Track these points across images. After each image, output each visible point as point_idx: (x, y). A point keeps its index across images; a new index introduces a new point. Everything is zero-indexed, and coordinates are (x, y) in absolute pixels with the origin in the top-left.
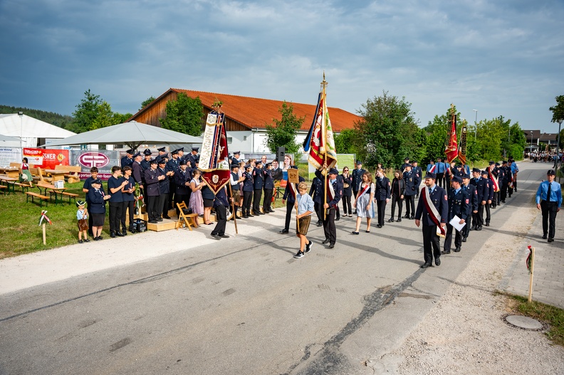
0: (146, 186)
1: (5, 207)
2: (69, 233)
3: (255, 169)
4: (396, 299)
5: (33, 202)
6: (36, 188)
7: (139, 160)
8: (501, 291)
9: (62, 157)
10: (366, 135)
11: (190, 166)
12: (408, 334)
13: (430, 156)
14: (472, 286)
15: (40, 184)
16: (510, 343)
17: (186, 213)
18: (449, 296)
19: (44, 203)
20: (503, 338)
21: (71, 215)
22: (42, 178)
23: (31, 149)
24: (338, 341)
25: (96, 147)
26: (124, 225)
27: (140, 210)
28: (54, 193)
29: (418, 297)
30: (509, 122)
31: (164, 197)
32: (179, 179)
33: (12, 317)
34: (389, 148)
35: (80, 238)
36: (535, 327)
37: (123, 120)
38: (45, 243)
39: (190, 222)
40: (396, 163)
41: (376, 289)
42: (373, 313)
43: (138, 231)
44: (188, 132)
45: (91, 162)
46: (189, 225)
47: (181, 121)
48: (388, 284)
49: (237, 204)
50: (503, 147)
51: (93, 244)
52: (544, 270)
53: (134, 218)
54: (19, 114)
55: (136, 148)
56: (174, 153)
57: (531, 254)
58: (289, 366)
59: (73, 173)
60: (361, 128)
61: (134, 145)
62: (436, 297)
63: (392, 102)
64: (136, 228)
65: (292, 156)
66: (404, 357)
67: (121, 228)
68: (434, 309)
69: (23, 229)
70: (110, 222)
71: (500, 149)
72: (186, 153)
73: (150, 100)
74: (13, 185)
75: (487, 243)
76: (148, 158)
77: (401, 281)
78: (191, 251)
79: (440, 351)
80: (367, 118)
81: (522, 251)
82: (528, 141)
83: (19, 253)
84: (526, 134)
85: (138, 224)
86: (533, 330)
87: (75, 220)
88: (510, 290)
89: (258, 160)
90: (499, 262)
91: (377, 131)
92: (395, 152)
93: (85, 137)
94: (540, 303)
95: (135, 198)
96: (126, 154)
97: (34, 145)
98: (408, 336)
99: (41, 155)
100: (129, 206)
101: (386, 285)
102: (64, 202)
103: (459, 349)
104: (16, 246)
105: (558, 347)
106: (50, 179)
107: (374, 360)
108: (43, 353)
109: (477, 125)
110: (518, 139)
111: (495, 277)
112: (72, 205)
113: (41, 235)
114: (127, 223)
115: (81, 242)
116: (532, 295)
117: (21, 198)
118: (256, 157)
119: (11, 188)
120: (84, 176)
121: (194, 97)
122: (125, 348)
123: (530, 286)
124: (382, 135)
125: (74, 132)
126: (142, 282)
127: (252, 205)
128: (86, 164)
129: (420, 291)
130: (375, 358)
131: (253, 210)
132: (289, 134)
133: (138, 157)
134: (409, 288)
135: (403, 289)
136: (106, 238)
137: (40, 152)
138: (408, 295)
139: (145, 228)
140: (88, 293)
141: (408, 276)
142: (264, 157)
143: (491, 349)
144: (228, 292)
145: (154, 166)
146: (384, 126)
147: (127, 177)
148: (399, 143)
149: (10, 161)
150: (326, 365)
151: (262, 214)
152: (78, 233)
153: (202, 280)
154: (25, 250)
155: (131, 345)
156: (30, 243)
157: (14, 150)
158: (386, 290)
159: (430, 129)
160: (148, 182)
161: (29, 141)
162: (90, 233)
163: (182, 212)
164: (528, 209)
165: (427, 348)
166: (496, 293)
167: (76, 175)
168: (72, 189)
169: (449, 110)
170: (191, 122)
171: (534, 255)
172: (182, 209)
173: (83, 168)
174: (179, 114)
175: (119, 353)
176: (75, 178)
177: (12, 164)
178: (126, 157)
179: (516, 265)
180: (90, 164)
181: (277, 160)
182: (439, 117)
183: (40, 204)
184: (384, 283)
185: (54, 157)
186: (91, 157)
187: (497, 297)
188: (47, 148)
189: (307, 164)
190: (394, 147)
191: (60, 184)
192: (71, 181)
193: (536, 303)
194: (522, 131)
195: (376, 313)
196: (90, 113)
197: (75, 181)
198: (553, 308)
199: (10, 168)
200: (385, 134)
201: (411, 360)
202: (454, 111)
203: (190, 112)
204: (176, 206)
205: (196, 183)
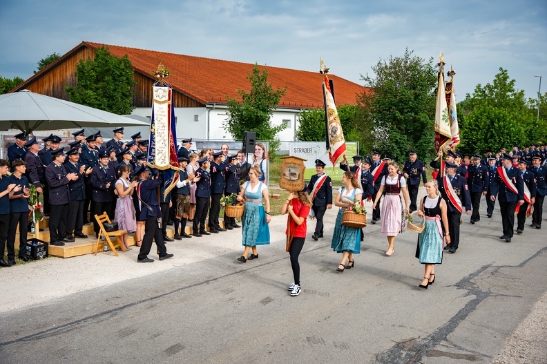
3: (213, 164)
4: (425, 359)
7: (36, 150)
10: (375, 115)
11: (115, 159)
13: (468, 144)
17: (107, 229)
18: (506, 358)
26: (11, 248)
27: (37, 226)
29: (458, 357)
31: (76, 206)
32: (98, 179)
34: (407, 132)
39: (115, 242)
41: (393, 344)
43: (34, 257)
44: (111, 108)
46: (113, 247)
47: (100, 91)
48: (411, 336)
49: (185, 216)
53: (28, 238)
55: (30, 131)
56: (90, 139)
60: (368, 104)
61: (27, 127)
62: (485, 358)
63: (414, 66)
64: (31, 253)
65: (266, 145)
67: (6, 253)
72: (107, 140)
73: (51, 58)
76: (56, 147)
77: (431, 332)
78: (116, 286)
80: (376, 89)
85: (33, 247)
89: (215, 152)
91: (390, 108)
92: (417, 139)
95: (30, 207)
96: (14, 140)
100: (21, 220)
101: (408, 338)
109: (541, 98)
114: (17, 245)
118: (214, 146)
121: (121, 55)
124: (398, 114)
126: (38, 338)
127: (207, 218)
129: (460, 348)
131: (210, 225)
132: (261, 113)
133: (34, 146)
134: (443, 342)
135: (434, 345)
138: (441, 354)
139: (45, 253)
141: (440, 325)
142: (225, 146)
144: (173, 350)
145: (60, 160)
146: (401, 101)
147: (18, 175)
151: (221, 230)
153: (134, 331)
158: (408, 346)
159: (469, 104)
160: (53, 184)
163: (102, 228)
169: (498, 76)
170: (115, 94)
172: (103, 223)
178: (15, 145)
181: (244, 151)
182: (482, 87)
184: (406, 335)
190: (416, 131)
200: (402, 112)
202: (505, 78)
203: (114, 79)
204: (94, 220)
205: (124, 184)
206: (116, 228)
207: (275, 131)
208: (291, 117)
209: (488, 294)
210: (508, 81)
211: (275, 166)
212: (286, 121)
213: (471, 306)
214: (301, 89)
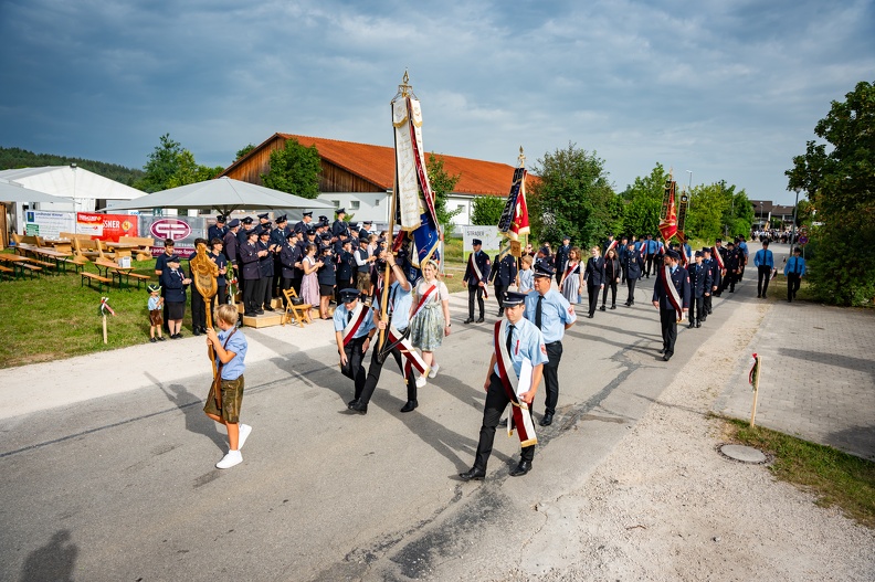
0: (241, 265)
1: (53, 292)
2: (138, 328)
4: (579, 423)
5: (90, 286)
6: (95, 268)
8: (716, 413)
9: (128, 225)
10: (542, 202)
11: (302, 239)
12: (592, 469)
13: (628, 231)
14: (680, 407)
15: (99, 261)
16: (724, 480)
17: (293, 302)
18: (649, 420)
19: (104, 288)
20: (715, 474)
21: (140, 305)
22: (102, 254)
23: (87, 215)
24: (500, 478)
25: (175, 212)
27: (233, 298)
28: (118, 274)
29: (608, 420)
30: (733, 188)
31: (265, 281)
32: (287, 257)
33: (65, 439)
34: (573, 219)
35: (153, 336)
36: (757, 460)
37: (211, 175)
38: (106, 341)
39: (301, 315)
40: (582, 240)
42: (547, 442)
44: (299, 193)
45: (167, 232)
46: (299, 320)
47: (290, 178)
48: (568, 403)
49: (365, 292)
50: (725, 222)
51: (170, 343)
52: (771, 385)
54: (72, 167)
55: (228, 214)
56: (279, 221)
57: (756, 365)
58: (434, 510)
59: (142, 248)
60: (537, 192)
61: (226, 210)
62: (631, 421)
63: (579, 157)
65: (441, 228)
66: (587, 499)
68: (628, 436)
69: (78, 322)
70: (193, 314)
71: (720, 224)
73: (247, 149)
74: (63, 262)
75: (701, 350)
77: (586, 399)
79: (634, 491)
80: (544, 178)
81: (745, 361)
82: (757, 215)
83: (72, 354)
84: (755, 206)
86: (754, 463)
87: (145, 311)
88: (727, 412)
90: (715, 375)
91: (557, 196)
92: (581, 225)
93: (159, 198)
94: (765, 429)
95: (227, 282)
97: (92, 209)
98: (592, 472)
99: (101, 222)
101: (565, 404)
102: (131, 286)
103: (659, 488)
104: (68, 344)
105: (782, 484)
106: (112, 255)
107: (547, 503)
108: (106, 486)
109: (692, 191)
110: (744, 212)
111: (709, 395)
112: (142, 291)
113: (100, 331)
115: (153, 340)
116: (755, 419)
117: (74, 280)
119: (61, 266)
120: (158, 251)
121: (309, 145)
122: (213, 483)
123: (753, 407)
124: (564, 201)
125: (144, 190)
128: (160, 235)
129: (611, 413)
130: (549, 500)
134: (596, 408)
135: (588, 410)
136: (187, 336)
137: (99, 218)
138: (594, 418)
140: (164, 409)
141: (595, 393)
143: (699, 488)
146: (567, 189)
147: (216, 253)
148: (587, 213)
149: (62, 230)
150: (483, 509)
152: (150, 329)
153: (318, 395)
154: (80, 350)
155: (221, 479)
156: (86, 341)
157: (65, 216)
158: (565, 411)
159: (629, 195)
160: (245, 260)
161: (85, 203)
162: (166, 329)
164: (755, 305)
165: (617, 487)
166: (711, 415)
167: (147, 250)
168: (141, 269)
169: (655, 170)
170: (303, 179)
171: (760, 366)
172: (291, 297)
173: (156, 240)
174: (287, 169)
175: (205, 489)
176: (145, 254)
177: (62, 235)
179: (736, 380)
180: (166, 235)
182: (641, 179)
183: (98, 288)
185: (118, 226)
186: (167, 226)
187: (712, 421)
188: (108, 213)
189: (462, 239)
190: (580, 218)
191: (126, 262)
192: (140, 258)
193: (760, 429)
194: (749, 202)
195: (551, 441)
196: (166, 165)
197: (146, 258)
198: (780, 434)
199: (60, 240)
200: (568, 201)
201: (596, 502)
202: (661, 173)
203: (302, 165)
204: (282, 295)
205: (310, 263)
206: (302, 302)
207: (450, 215)
208: (466, 203)
209: (638, 366)
210: (664, 175)
211: (450, 248)
212: (460, 207)
213: (623, 377)
214: (476, 177)
